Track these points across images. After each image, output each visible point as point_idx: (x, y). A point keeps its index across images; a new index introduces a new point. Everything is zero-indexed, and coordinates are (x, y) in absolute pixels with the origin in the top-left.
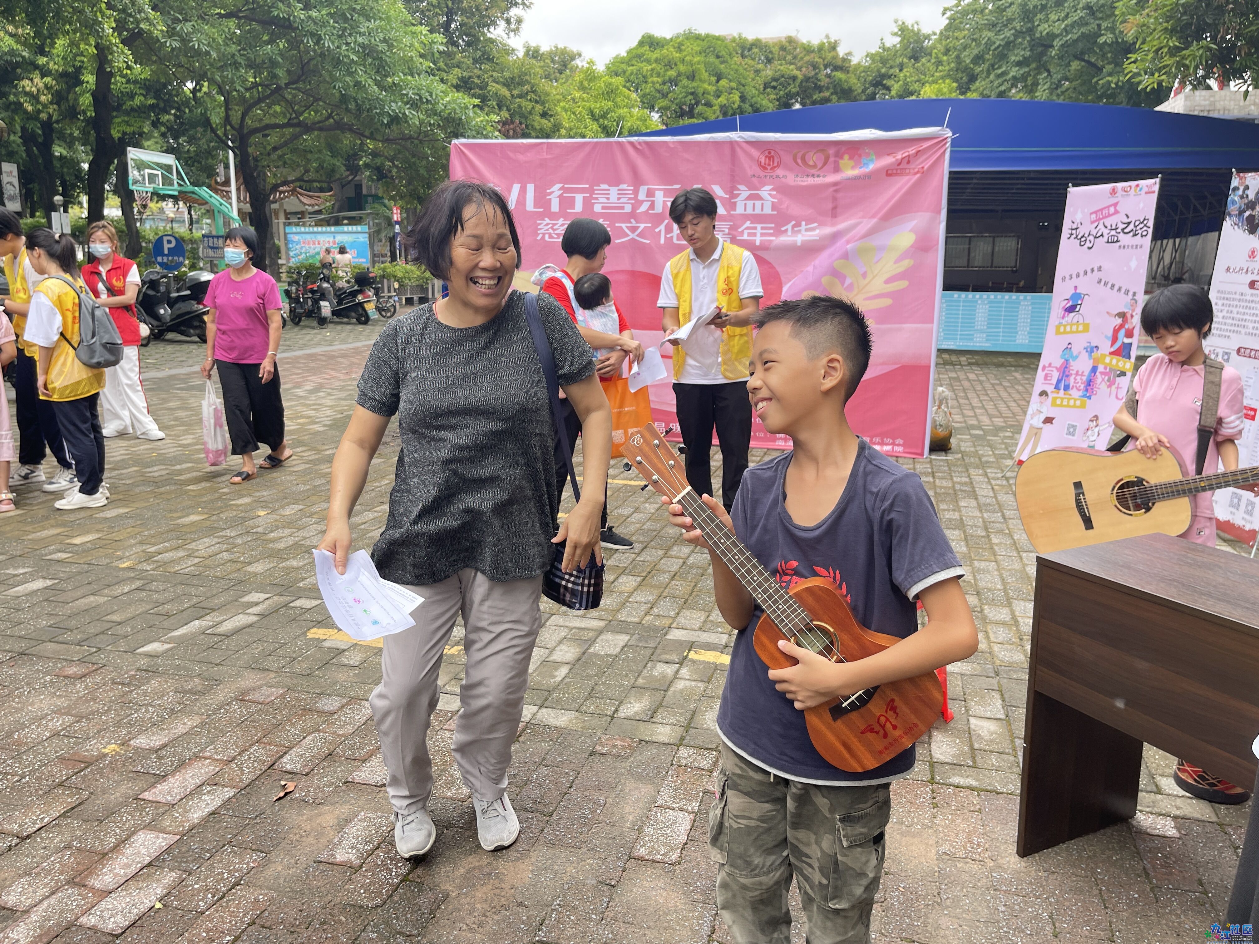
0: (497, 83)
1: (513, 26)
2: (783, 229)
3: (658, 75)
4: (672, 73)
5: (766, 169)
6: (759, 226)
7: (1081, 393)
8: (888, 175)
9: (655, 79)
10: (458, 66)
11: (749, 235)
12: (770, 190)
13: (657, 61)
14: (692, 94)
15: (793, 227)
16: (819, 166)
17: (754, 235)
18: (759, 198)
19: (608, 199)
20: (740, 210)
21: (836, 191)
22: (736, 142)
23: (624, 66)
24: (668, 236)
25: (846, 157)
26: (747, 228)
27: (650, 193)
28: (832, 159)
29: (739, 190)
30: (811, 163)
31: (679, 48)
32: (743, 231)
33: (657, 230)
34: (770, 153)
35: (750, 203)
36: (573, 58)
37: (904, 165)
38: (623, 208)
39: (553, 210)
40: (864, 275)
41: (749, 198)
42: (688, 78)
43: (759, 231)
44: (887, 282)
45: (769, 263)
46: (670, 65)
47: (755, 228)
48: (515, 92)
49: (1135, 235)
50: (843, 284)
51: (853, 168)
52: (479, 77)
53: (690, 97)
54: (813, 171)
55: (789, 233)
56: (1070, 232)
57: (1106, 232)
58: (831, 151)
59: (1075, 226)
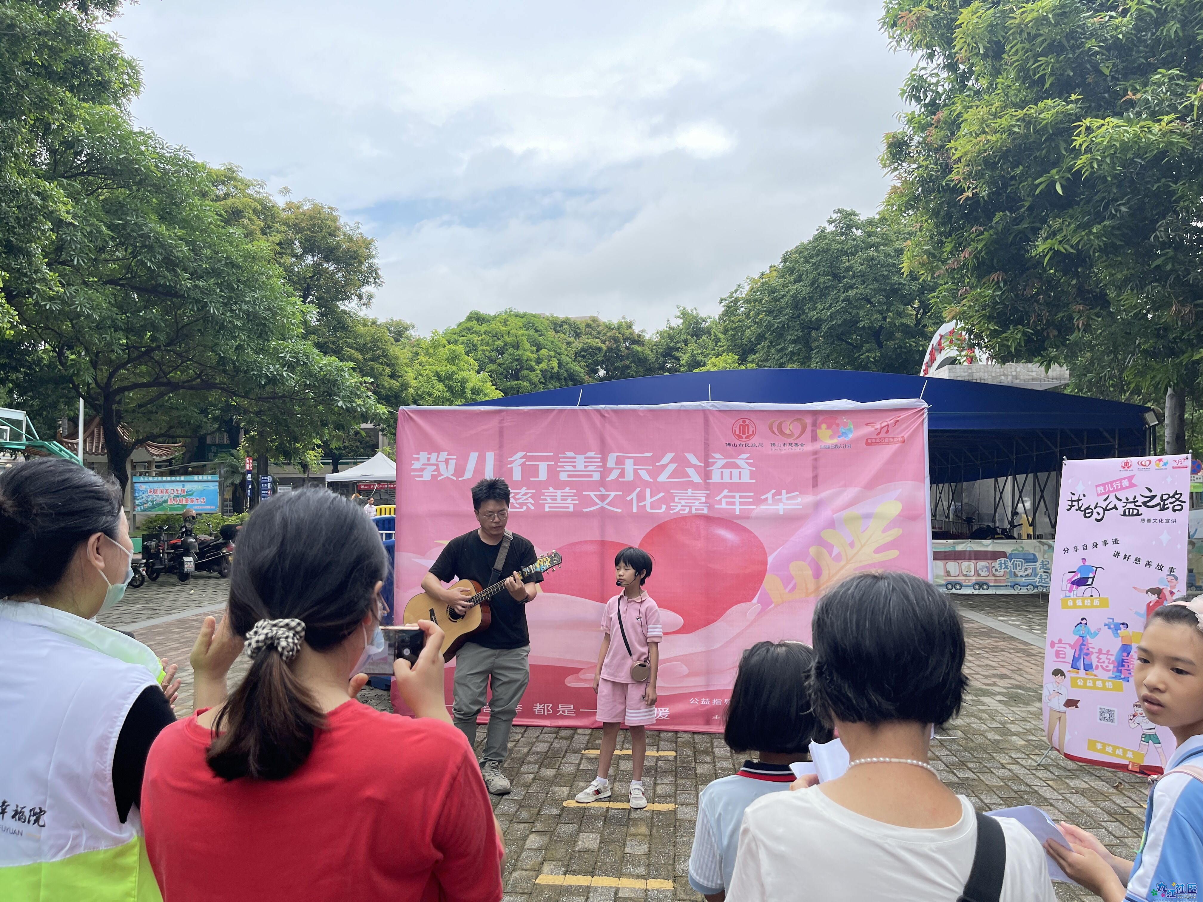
1: (364, 301)
2: (763, 497)
3: (487, 344)
4: (500, 343)
5: (742, 438)
6: (737, 495)
7: (1111, 674)
8: (867, 444)
9: (485, 348)
11: (728, 503)
12: (747, 459)
13: (485, 333)
14: (517, 360)
15: (774, 495)
16: (797, 435)
17: (733, 503)
18: (737, 466)
19: (574, 467)
20: (716, 478)
21: (816, 460)
22: (709, 410)
23: (456, 337)
24: (640, 504)
25: (824, 426)
26: (725, 497)
27: (620, 461)
28: (809, 428)
29: (715, 458)
30: (788, 432)
31: (505, 323)
32: (721, 500)
33: (628, 498)
34: (744, 422)
35: (726, 472)
36: (406, 329)
37: (883, 435)
38: (590, 476)
39: (515, 479)
40: (852, 545)
41: (725, 466)
42: (513, 347)
43: (737, 500)
44: (877, 551)
45: (751, 532)
46: (496, 336)
47: (734, 497)
49: (1164, 509)
50: (830, 554)
51: (831, 437)
53: (516, 363)
54: (789, 441)
55: (770, 501)
56: (1070, 503)
57: (1120, 505)
58: (809, 421)
59: (1075, 498)
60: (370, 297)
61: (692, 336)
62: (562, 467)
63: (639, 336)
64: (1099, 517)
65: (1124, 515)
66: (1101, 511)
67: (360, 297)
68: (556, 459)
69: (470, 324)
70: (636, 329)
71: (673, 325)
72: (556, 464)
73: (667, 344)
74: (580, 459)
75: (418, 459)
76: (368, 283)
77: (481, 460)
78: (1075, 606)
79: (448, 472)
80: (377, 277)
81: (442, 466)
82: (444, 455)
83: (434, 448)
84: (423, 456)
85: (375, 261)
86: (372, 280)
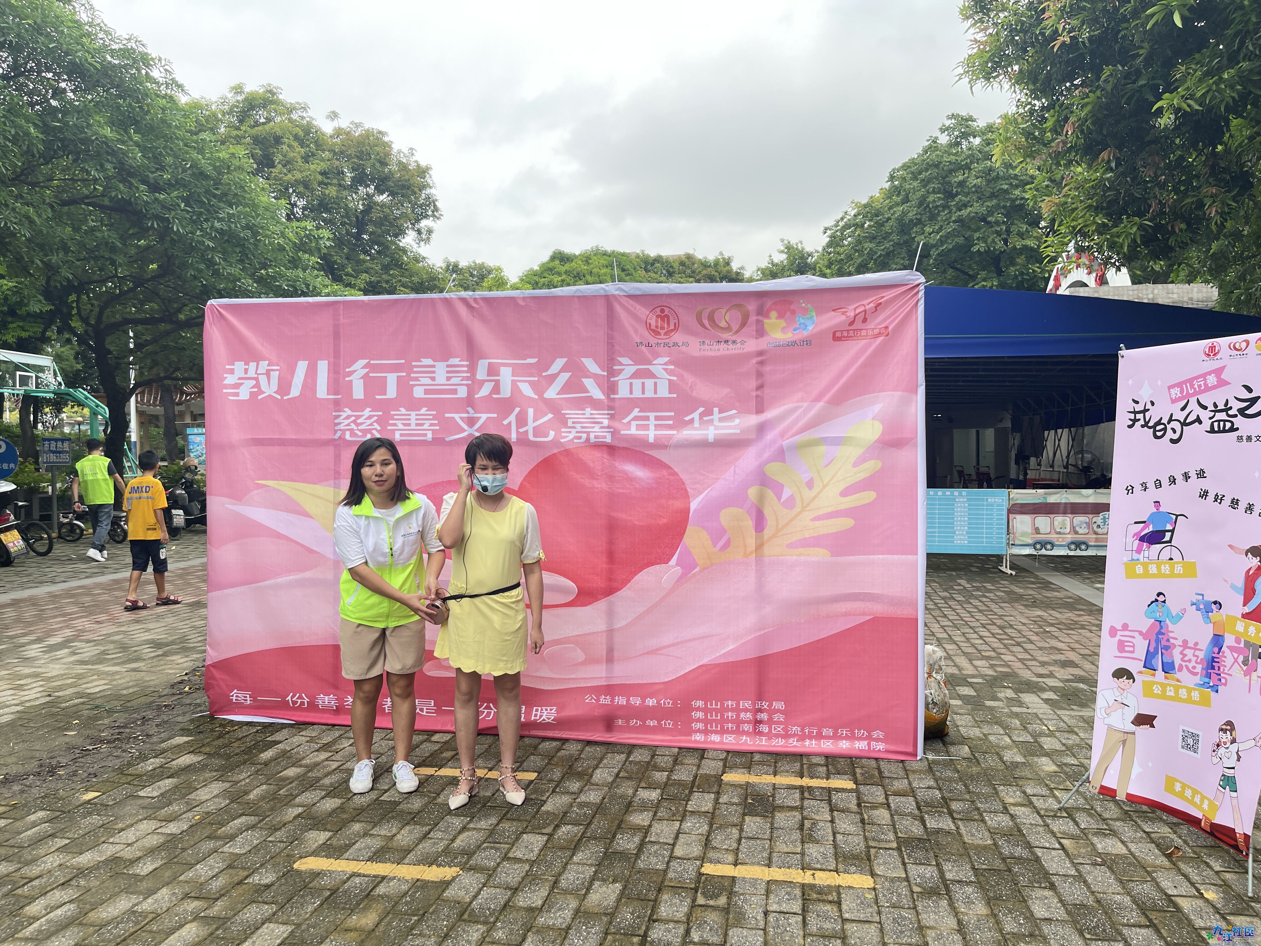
1: (423, 236)
2: (687, 418)
5: (659, 334)
6: (652, 415)
7: (1198, 679)
8: (836, 339)
11: (639, 427)
12: (665, 364)
15: (702, 415)
16: (735, 327)
17: (646, 427)
18: (650, 375)
19: (433, 379)
20: (623, 392)
21: (761, 363)
22: (614, 296)
24: (521, 430)
25: (774, 314)
26: (636, 418)
27: (493, 371)
28: (753, 318)
29: (621, 364)
30: (723, 324)
31: (587, 262)
32: (629, 423)
33: (505, 422)
34: (662, 311)
35: (637, 383)
36: (490, 272)
37: (858, 325)
38: (455, 392)
39: (355, 397)
40: (810, 484)
41: (635, 375)
43: (652, 422)
44: (845, 493)
45: (670, 468)
47: (647, 419)
50: (779, 498)
51: (784, 330)
54: (726, 336)
55: (696, 424)
56: (1132, 416)
57: (1206, 415)
58: (752, 307)
59: (1140, 407)
60: (430, 231)
62: (417, 379)
63: (738, 274)
64: (1176, 437)
65: (1212, 431)
66: (1177, 426)
67: (419, 232)
68: (410, 370)
69: (551, 265)
70: (735, 266)
71: (776, 261)
72: (408, 375)
74: (441, 369)
75: (232, 372)
76: (426, 217)
77: (312, 372)
78: (1146, 575)
79: (270, 388)
80: (436, 209)
81: (263, 380)
82: (263, 366)
83: (252, 356)
84: (239, 366)
85: (433, 191)
86: (430, 213)
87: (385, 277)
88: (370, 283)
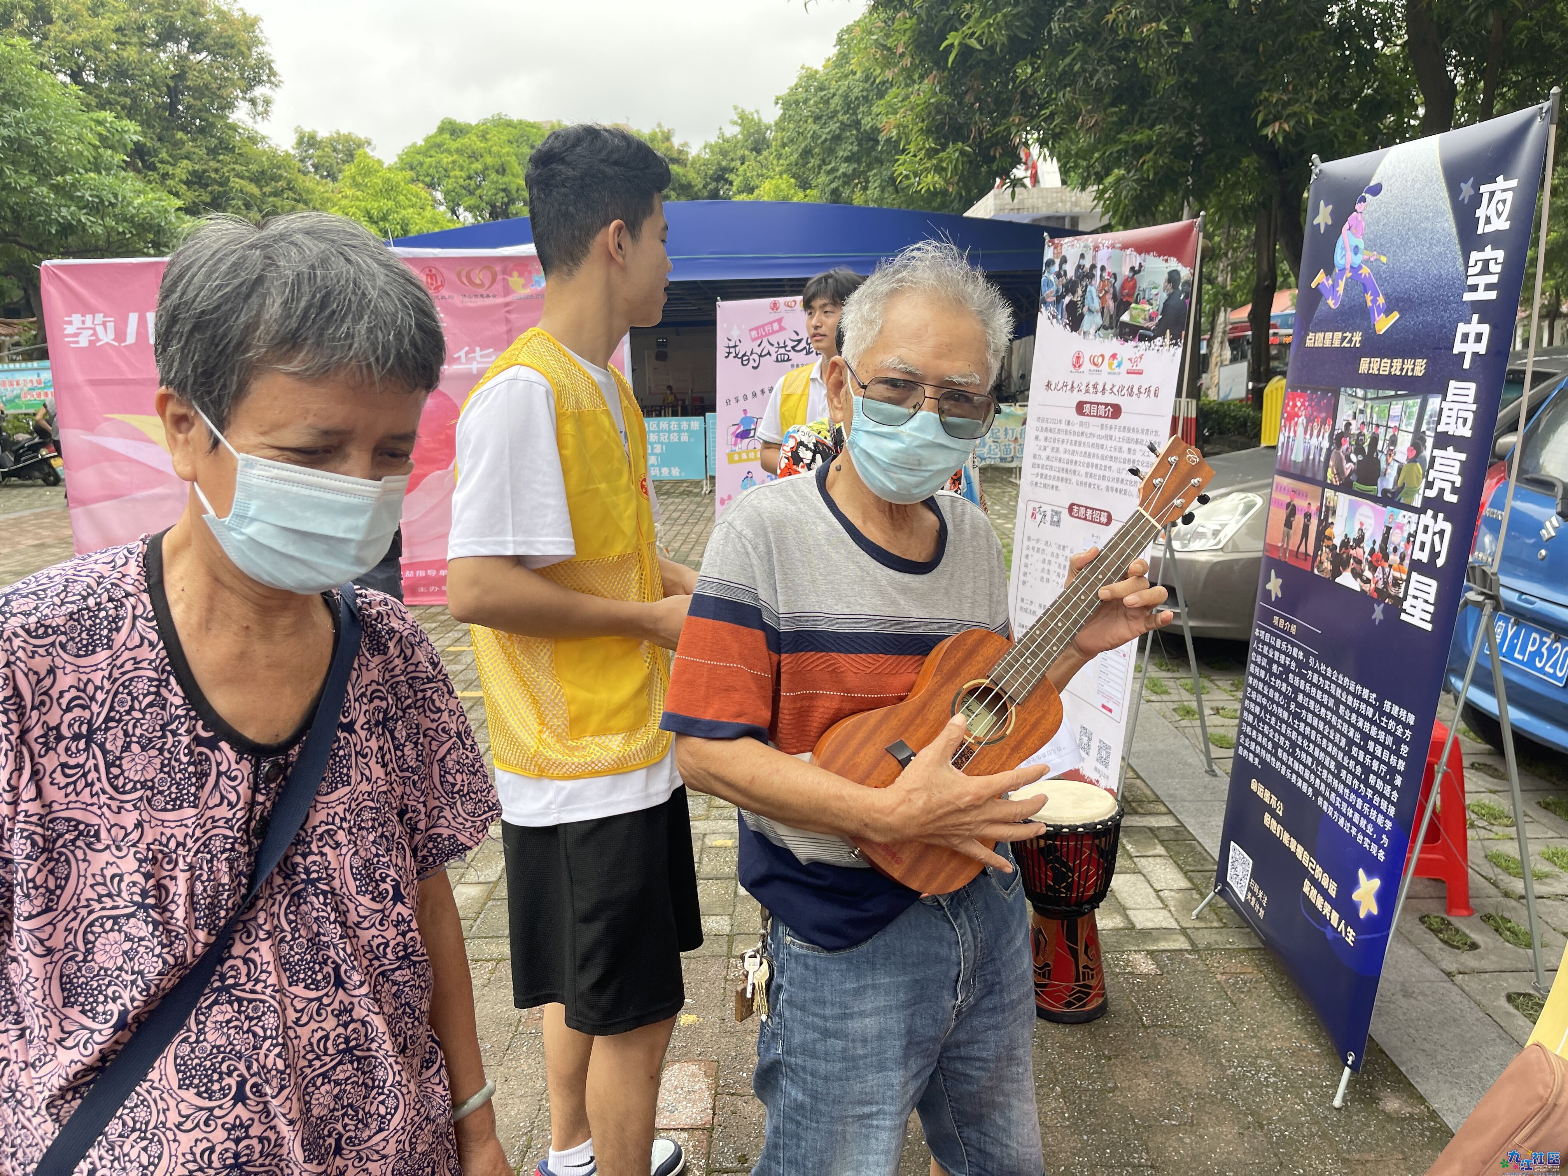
0: (242, 178)
1: (260, 109)
3: (462, 168)
4: (478, 166)
9: (458, 173)
10: (187, 158)
13: (458, 151)
14: (504, 190)
15: (467, 353)
16: (487, 283)
21: (509, 312)
23: (420, 158)
25: (515, 274)
28: (500, 277)
30: (478, 281)
31: (484, 137)
42: (497, 172)
46: (474, 156)
48: (267, 189)
51: (524, 286)
52: (216, 171)
53: (502, 194)
54: (481, 291)
55: (463, 360)
56: (727, 350)
57: (773, 350)
58: (498, 268)
59: (732, 344)
60: (267, 102)
61: (752, 150)
63: (680, 152)
64: (756, 364)
65: (777, 361)
66: (756, 357)
67: (253, 102)
69: (438, 140)
70: (676, 142)
71: (728, 135)
73: (719, 164)
75: (70, 323)
76: (260, 82)
77: (143, 322)
79: (107, 337)
80: (272, 73)
81: (100, 330)
82: (100, 317)
83: (87, 309)
84: (76, 318)
85: (266, 49)
86: (265, 78)
87: (212, 163)
88: (194, 173)
